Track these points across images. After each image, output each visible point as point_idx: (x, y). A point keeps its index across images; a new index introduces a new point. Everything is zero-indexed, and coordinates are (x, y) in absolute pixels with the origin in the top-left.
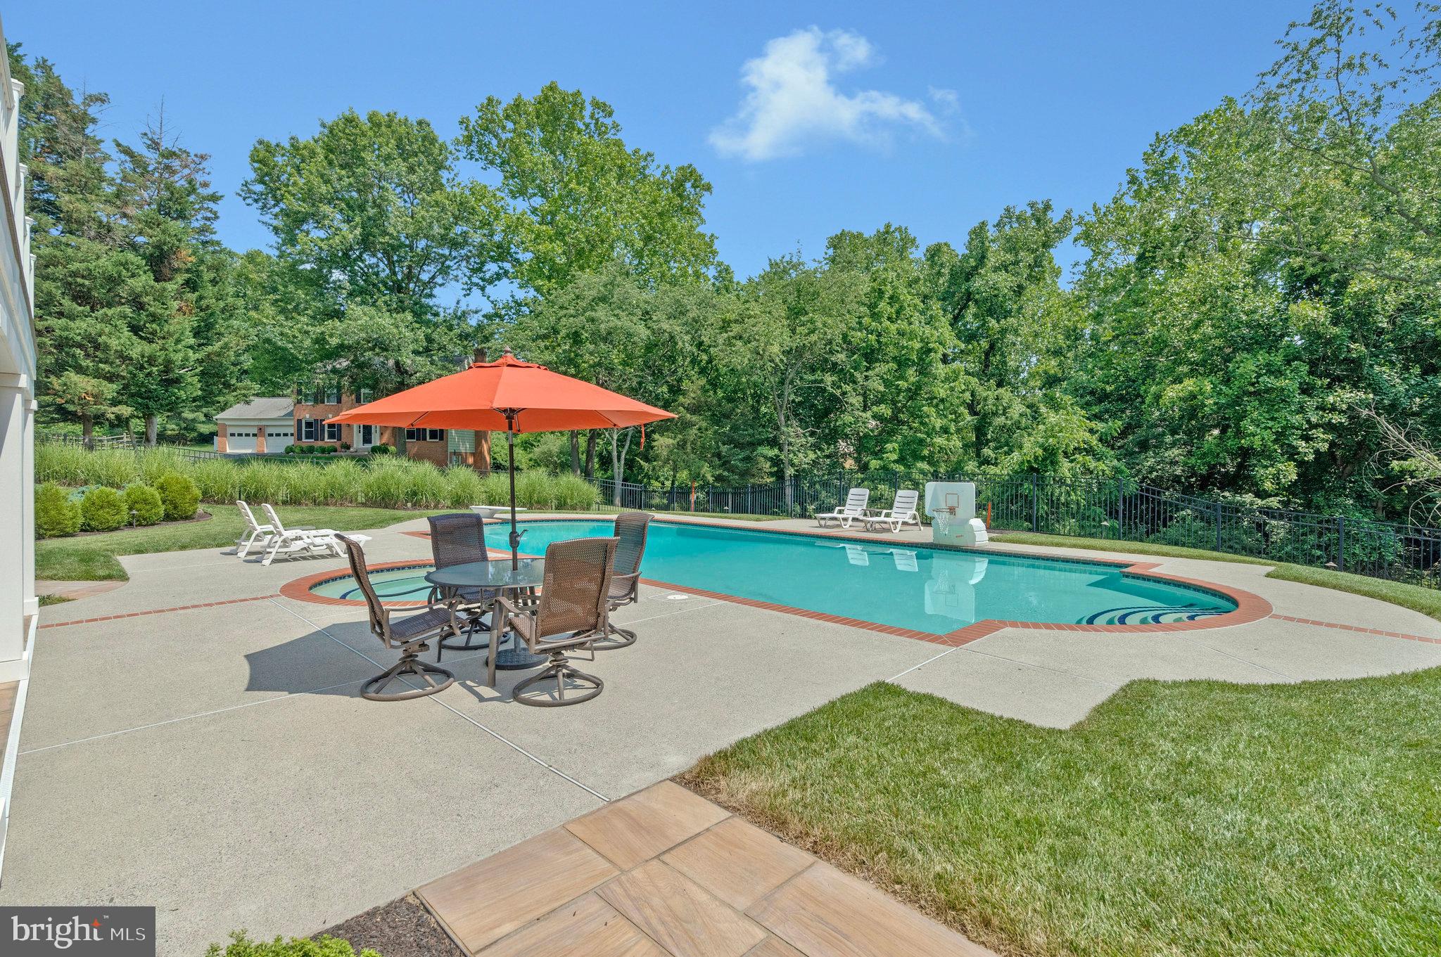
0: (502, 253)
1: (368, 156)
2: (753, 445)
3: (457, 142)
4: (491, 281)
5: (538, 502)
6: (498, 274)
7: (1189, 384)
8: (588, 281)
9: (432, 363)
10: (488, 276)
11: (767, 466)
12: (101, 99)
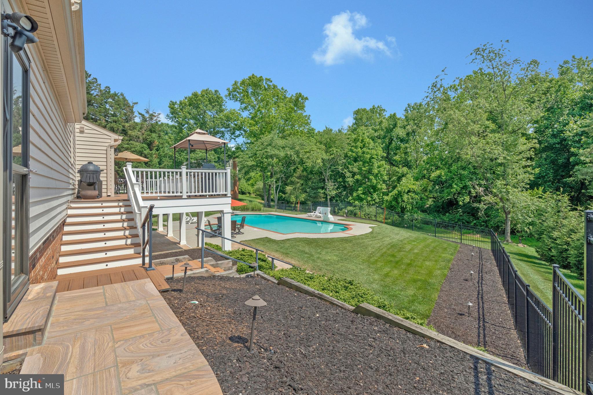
0: (240, 129)
1: (201, 106)
2: (317, 189)
3: (226, 96)
4: (237, 137)
5: (246, 209)
6: (239, 134)
7: (438, 172)
8: (266, 138)
9: (220, 165)
10: (236, 135)
11: (322, 195)
12: (136, 103)
